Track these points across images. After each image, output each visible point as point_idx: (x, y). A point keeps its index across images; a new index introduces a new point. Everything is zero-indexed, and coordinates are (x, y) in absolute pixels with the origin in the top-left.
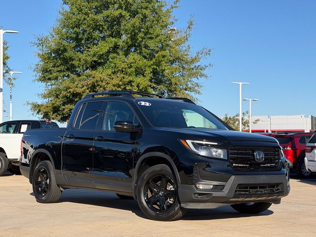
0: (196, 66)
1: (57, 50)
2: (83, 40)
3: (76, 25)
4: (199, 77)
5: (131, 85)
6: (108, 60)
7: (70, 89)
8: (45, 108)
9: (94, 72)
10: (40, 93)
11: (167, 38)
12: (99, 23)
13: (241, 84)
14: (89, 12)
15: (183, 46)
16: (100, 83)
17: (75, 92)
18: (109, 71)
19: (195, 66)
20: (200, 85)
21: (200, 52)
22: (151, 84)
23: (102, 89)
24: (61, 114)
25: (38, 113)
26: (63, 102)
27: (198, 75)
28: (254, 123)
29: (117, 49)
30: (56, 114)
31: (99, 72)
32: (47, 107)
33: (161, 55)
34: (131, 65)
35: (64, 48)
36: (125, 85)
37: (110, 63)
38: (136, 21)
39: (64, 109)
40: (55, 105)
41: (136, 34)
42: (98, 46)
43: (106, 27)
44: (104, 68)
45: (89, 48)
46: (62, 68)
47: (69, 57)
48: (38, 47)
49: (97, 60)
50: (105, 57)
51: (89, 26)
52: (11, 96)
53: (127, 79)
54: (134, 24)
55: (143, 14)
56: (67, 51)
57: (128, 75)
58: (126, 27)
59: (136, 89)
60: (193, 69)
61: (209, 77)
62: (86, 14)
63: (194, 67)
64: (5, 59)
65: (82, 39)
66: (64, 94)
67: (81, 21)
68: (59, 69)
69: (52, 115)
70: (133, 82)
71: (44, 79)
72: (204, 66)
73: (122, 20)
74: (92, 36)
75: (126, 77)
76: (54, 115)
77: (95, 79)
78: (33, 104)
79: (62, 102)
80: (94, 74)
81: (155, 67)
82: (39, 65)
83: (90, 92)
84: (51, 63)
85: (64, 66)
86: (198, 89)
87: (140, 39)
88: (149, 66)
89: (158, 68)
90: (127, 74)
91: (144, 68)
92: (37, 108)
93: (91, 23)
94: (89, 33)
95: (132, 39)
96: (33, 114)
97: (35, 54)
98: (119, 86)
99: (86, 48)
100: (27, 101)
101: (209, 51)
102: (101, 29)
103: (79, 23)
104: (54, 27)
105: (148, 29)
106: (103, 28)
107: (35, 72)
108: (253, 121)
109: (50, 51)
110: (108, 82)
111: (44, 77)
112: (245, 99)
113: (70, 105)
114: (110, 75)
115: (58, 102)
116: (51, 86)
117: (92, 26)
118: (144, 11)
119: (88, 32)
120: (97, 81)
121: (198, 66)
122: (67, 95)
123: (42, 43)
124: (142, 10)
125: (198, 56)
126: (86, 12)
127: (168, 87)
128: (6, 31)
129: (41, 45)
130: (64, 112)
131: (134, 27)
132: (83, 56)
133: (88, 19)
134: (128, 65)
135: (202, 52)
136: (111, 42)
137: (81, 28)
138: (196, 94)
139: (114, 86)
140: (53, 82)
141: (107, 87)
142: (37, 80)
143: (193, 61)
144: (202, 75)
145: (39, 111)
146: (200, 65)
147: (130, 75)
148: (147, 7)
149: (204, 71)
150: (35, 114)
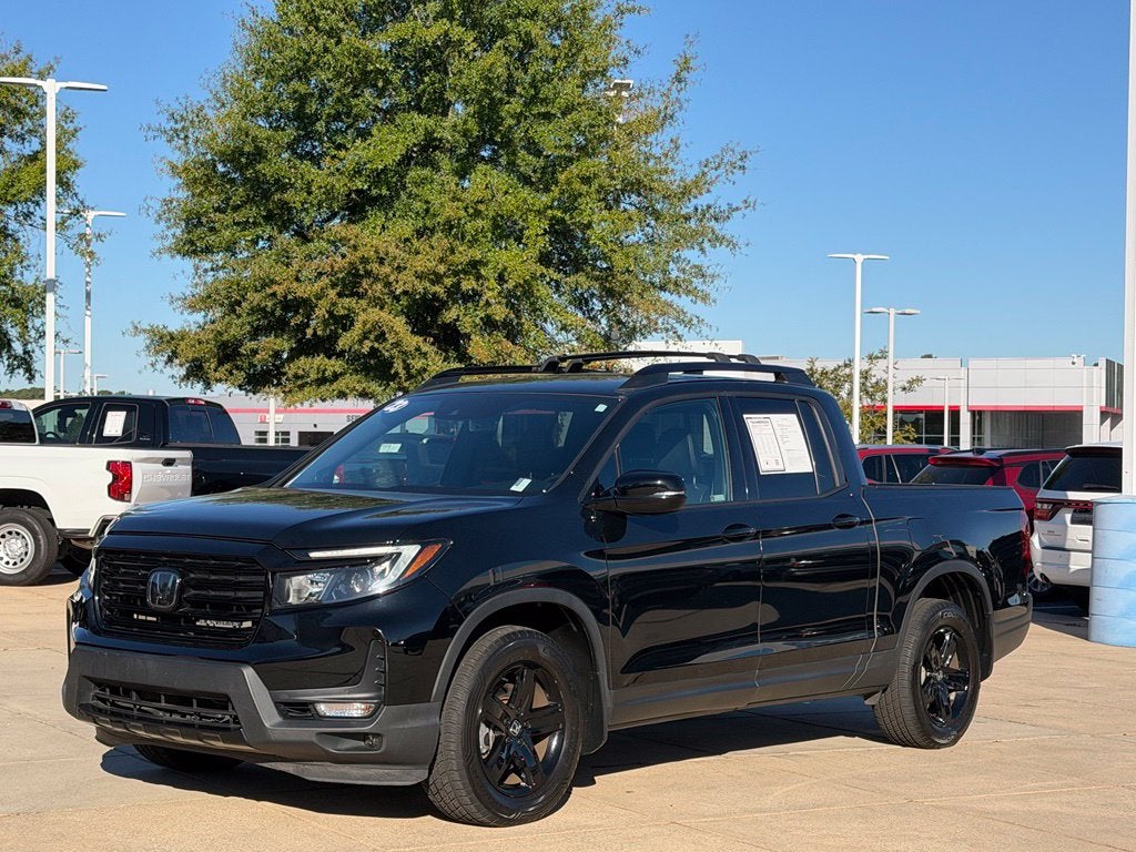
0: (700, 208)
1: (233, 152)
2: (319, 120)
3: (298, 72)
4: (706, 245)
5: (479, 277)
6: (404, 187)
7: (275, 288)
8: (193, 346)
9: (356, 229)
10: (178, 294)
11: (600, 118)
12: (372, 64)
13: (859, 258)
14: (341, 25)
15: (654, 143)
16: (374, 267)
17: (290, 297)
18: (406, 228)
19: (696, 209)
20: (710, 272)
21: (711, 159)
22: (545, 271)
23: (379, 286)
24: (246, 365)
25: (170, 360)
26: (252, 326)
27: (706, 240)
28: (904, 389)
29: (434, 151)
30: (227, 366)
31: (374, 228)
32: (200, 343)
33: (578, 175)
34: (475, 210)
35: (256, 147)
36: (456, 274)
37: (409, 197)
38: (496, 60)
39: (255, 352)
40: (225, 337)
41: (495, 105)
42: (368, 142)
43: (396, 78)
44: (391, 214)
45: (340, 147)
46: (251, 212)
47: (272, 176)
48: (169, 141)
49: (366, 187)
50: (392, 177)
51: (339, 75)
52: (88, 295)
53: (464, 255)
54: (490, 71)
55: (520, 35)
56: (265, 157)
57: (469, 241)
58: (464, 81)
59: (493, 290)
60: (687, 218)
61: (743, 246)
62: (333, 33)
63: (691, 210)
64: (69, 169)
65: (315, 117)
66: (255, 303)
67: (314, 58)
68: (238, 217)
69: (215, 371)
70: (486, 264)
71: (190, 248)
72: (725, 207)
73: (448, 55)
74: (350, 108)
75: (461, 249)
76: (222, 369)
77: (359, 254)
78: (152, 331)
79: (248, 327)
80: (356, 237)
81: (559, 214)
82: (175, 203)
83: (340, 295)
84: (215, 197)
85: (257, 207)
86: (704, 287)
87: (511, 122)
88: (539, 211)
89: (567, 217)
90: (463, 240)
91: (521, 217)
92: (167, 344)
93: (348, 63)
94: (339, 100)
95: (481, 119)
96: (152, 365)
97: (161, 166)
98: (437, 279)
99: (329, 148)
100: (133, 322)
101: (741, 159)
102: (380, 84)
103: (305, 63)
104: (227, 71)
105: (535, 88)
106: (388, 82)
107: (163, 224)
108: (901, 384)
109: (209, 157)
110: (399, 264)
111: (192, 243)
112: (874, 310)
113: (276, 337)
114: (407, 240)
115: (237, 328)
116: (212, 273)
117: (352, 73)
118: (525, 25)
119: (337, 94)
120: (364, 260)
121: (705, 208)
122: (263, 305)
123: (183, 128)
124: (519, 20)
125: (704, 174)
126: (332, 28)
127: (602, 279)
128: (65, 85)
129: (182, 136)
130: (255, 360)
131: (490, 79)
132: (319, 176)
133: (337, 50)
134: (466, 209)
135: (717, 160)
136: (414, 130)
137: (313, 81)
138: (695, 303)
139: (420, 276)
140: (219, 258)
141: (397, 282)
142: (170, 249)
143: (686, 192)
144: (717, 240)
145: (175, 354)
146: (712, 203)
147: (474, 242)
148: (536, 12)
149: (727, 224)
150: (160, 366)
